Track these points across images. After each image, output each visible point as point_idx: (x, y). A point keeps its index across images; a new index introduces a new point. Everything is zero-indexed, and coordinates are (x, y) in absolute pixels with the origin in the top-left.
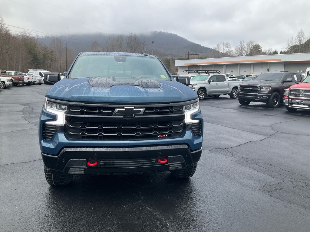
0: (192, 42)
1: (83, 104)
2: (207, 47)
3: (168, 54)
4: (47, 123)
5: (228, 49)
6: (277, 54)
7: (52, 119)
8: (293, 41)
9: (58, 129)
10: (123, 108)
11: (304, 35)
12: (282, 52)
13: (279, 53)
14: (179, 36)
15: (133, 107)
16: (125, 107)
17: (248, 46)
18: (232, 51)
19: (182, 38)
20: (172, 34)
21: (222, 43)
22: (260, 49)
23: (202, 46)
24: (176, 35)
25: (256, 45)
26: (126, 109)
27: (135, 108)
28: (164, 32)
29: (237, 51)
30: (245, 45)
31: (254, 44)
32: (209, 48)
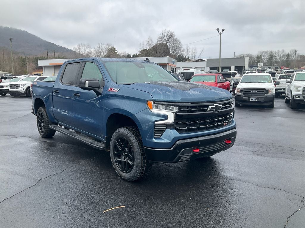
0: (46, 41)
1: (190, 104)
2: (63, 47)
3: (19, 52)
4: (156, 123)
5: (89, 50)
6: (130, 57)
7: (164, 118)
8: (145, 46)
9: (168, 126)
10: (213, 105)
11: (152, 42)
12: (134, 55)
13: (132, 56)
14: (30, 34)
15: (218, 104)
16: (215, 105)
17: (106, 49)
18: (92, 53)
19: (34, 35)
20: (22, 31)
21: (83, 44)
22: (115, 52)
23: (58, 45)
24: (26, 32)
25: (112, 48)
26: (215, 106)
27: (219, 104)
28: (11, 28)
29: (97, 53)
30: (103, 47)
31: (111, 47)
32: (65, 48)
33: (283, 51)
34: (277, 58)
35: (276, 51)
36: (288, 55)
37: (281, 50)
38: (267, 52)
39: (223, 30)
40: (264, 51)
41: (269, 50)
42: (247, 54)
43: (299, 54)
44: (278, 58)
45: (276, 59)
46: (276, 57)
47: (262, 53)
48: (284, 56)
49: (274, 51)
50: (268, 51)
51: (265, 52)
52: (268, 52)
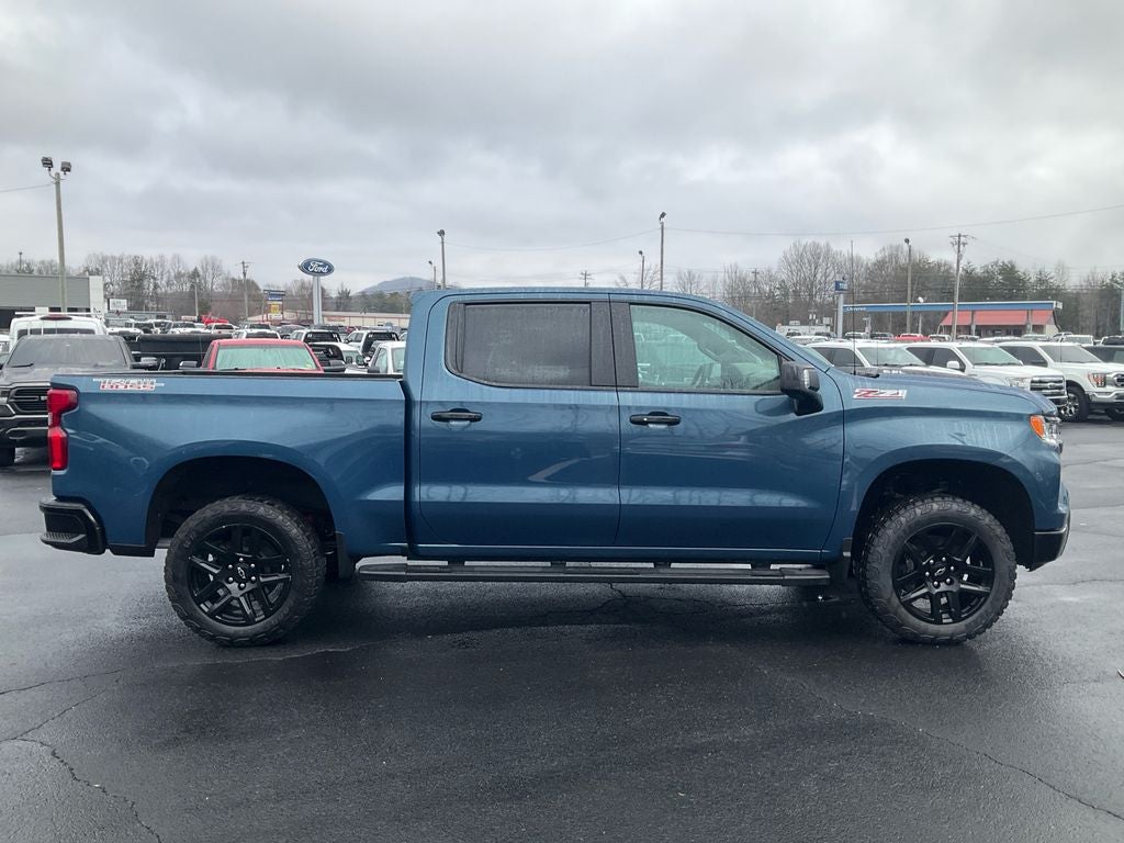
33: (177, 259)
34: (158, 282)
35: (151, 259)
36: (195, 274)
37: (169, 256)
38: (121, 261)
39: (66, 168)
40: (108, 253)
41: (127, 254)
42: (43, 262)
43: (229, 272)
44: (162, 282)
45: (156, 286)
46: (154, 279)
47: (104, 261)
48: (179, 276)
49: (147, 258)
50: (123, 255)
51: (114, 258)
52: (125, 261)
